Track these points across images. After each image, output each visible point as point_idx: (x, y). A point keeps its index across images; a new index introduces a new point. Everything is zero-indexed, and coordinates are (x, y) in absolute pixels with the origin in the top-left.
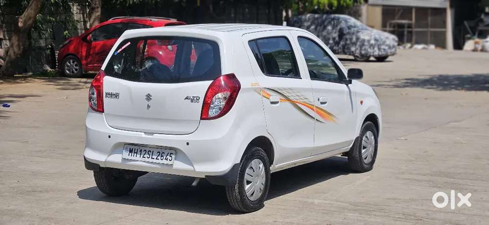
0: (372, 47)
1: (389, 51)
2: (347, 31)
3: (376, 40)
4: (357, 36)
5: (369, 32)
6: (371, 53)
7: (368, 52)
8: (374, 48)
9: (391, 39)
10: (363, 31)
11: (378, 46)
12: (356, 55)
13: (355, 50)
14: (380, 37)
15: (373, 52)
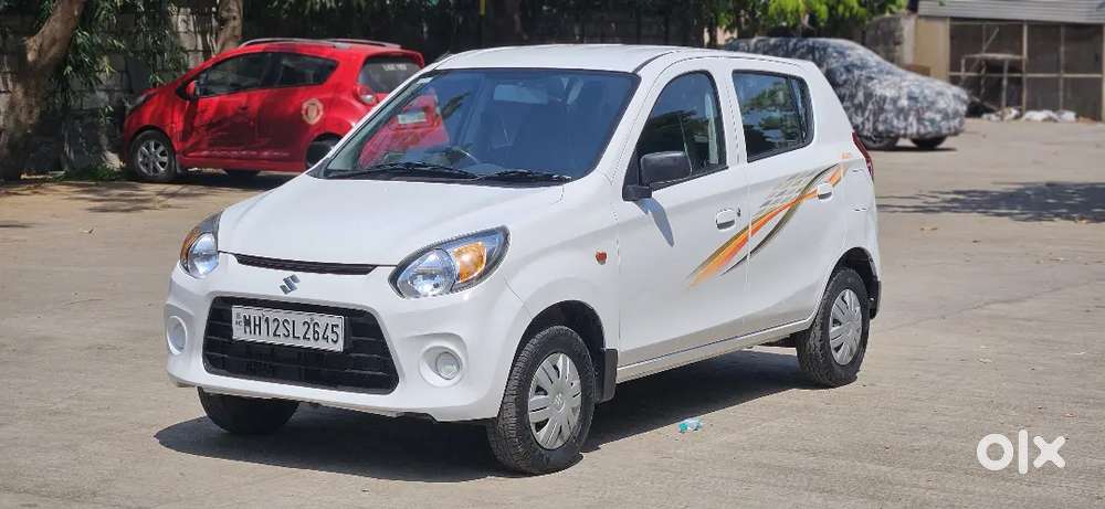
0: (902, 117)
1: (944, 124)
2: (844, 77)
3: (911, 98)
4: (865, 88)
5: (898, 79)
6: (899, 129)
7: (893, 127)
8: (906, 119)
9: (951, 97)
10: (882, 77)
11: (917, 111)
12: (865, 133)
13: (863, 123)
14: (922, 92)
15: (906, 129)
